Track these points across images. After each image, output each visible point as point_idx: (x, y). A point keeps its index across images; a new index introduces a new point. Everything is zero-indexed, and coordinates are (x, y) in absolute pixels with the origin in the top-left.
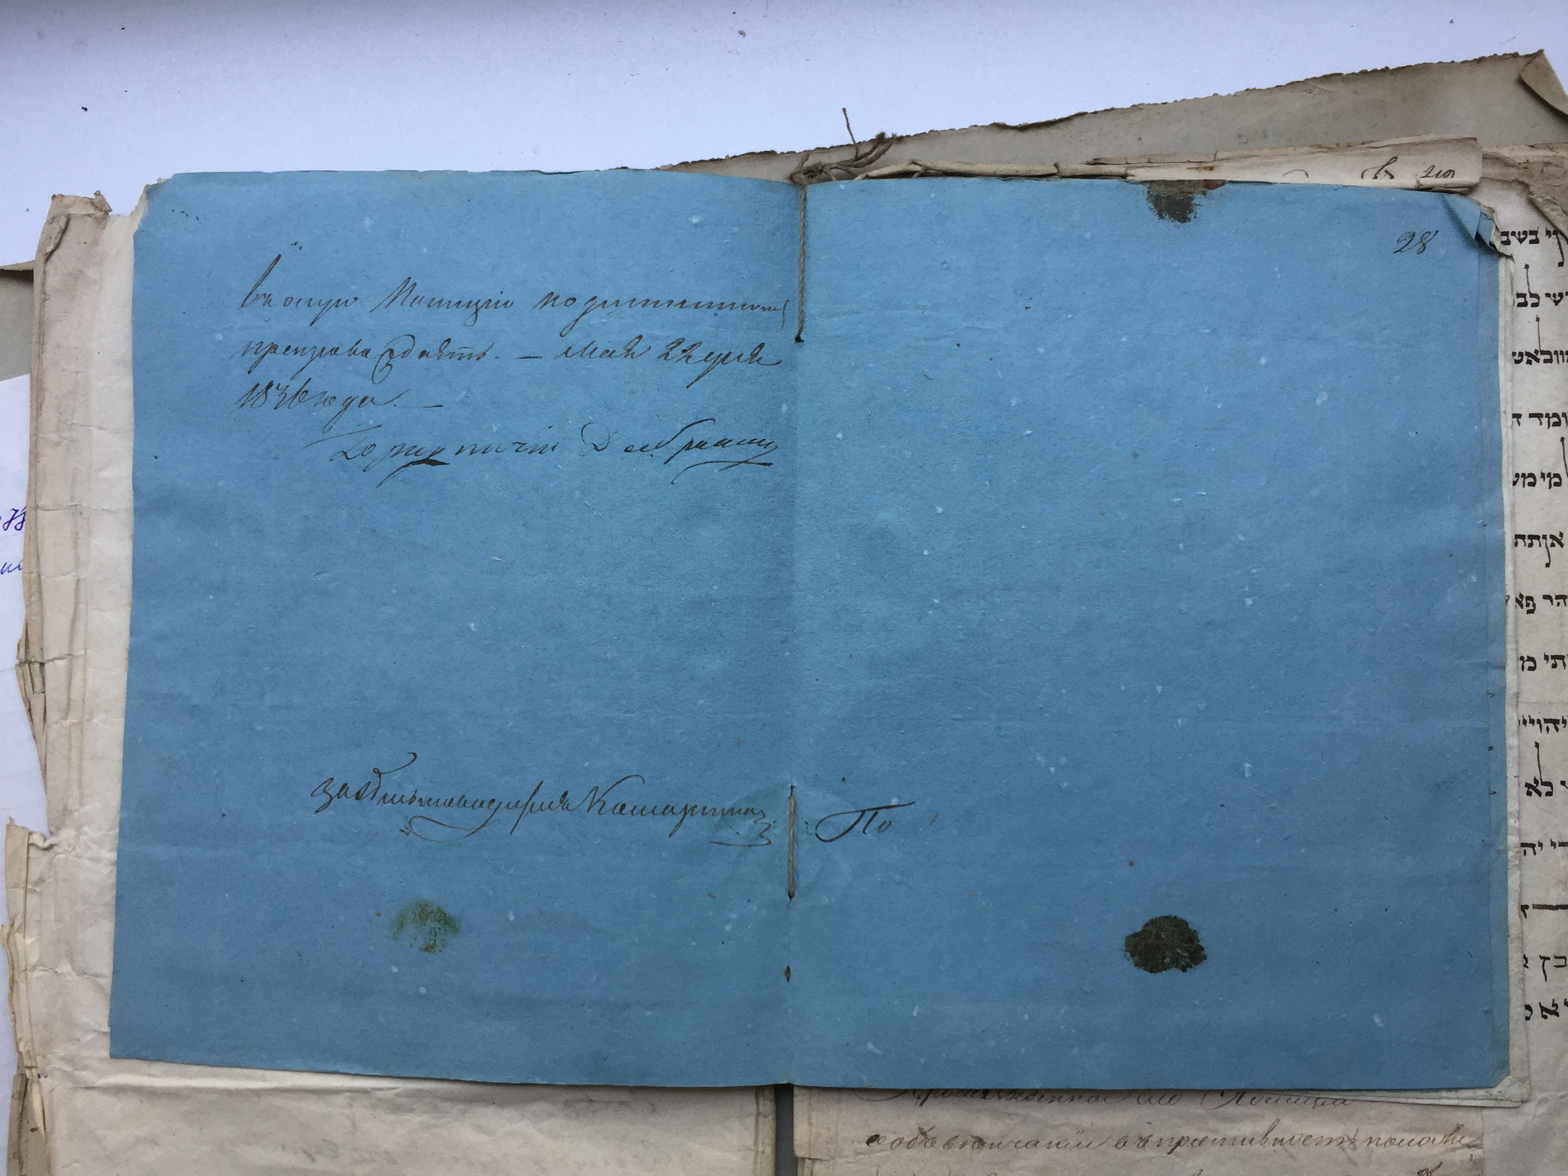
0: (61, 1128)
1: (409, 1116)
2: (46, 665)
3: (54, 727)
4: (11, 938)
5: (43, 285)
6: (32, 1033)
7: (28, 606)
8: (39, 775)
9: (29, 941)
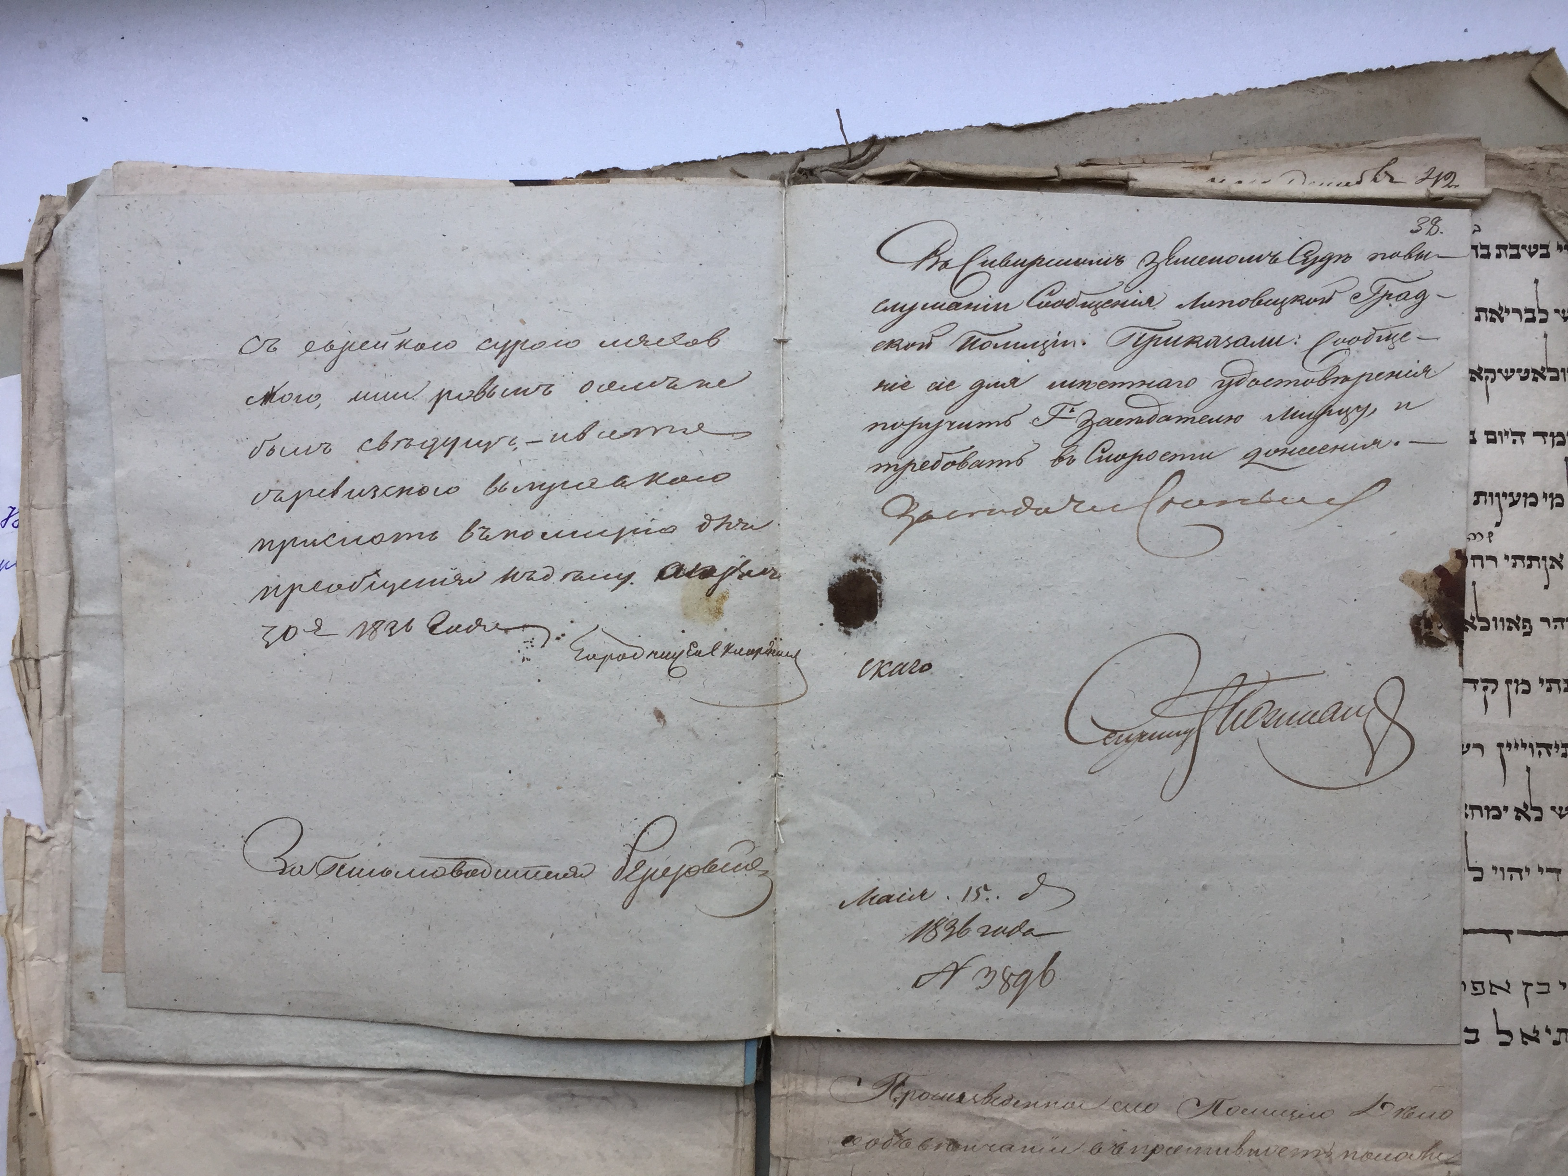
0: (59, 1114)
1: (396, 1107)
2: (42, 661)
3: (51, 722)
4: (10, 928)
5: (34, 285)
6: (29, 1021)
7: (22, 604)
8: (35, 769)
9: (27, 931)
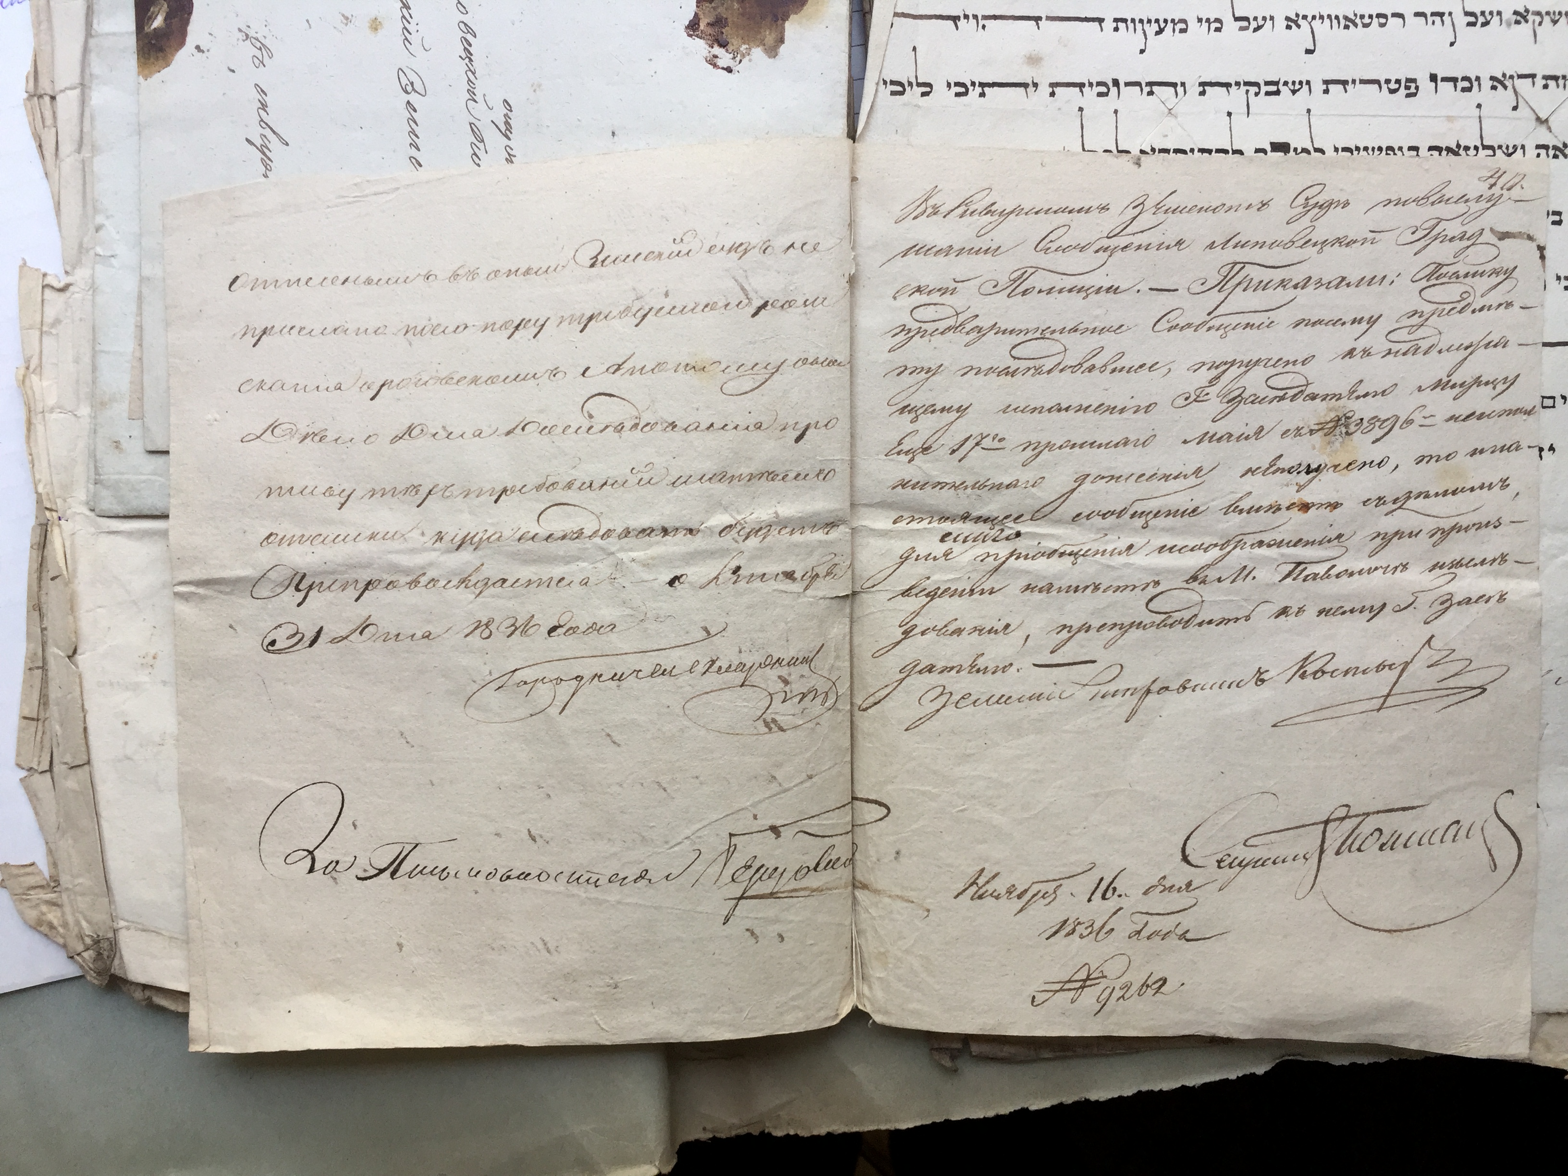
0: (84, 571)
2: (58, 98)
3: (68, 160)
4: (27, 383)
6: (50, 475)
7: (36, 36)
8: (52, 212)
9: (45, 383)
